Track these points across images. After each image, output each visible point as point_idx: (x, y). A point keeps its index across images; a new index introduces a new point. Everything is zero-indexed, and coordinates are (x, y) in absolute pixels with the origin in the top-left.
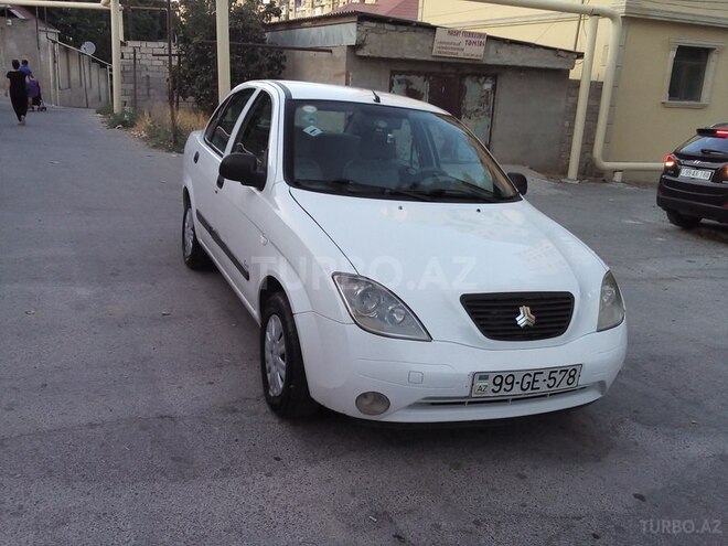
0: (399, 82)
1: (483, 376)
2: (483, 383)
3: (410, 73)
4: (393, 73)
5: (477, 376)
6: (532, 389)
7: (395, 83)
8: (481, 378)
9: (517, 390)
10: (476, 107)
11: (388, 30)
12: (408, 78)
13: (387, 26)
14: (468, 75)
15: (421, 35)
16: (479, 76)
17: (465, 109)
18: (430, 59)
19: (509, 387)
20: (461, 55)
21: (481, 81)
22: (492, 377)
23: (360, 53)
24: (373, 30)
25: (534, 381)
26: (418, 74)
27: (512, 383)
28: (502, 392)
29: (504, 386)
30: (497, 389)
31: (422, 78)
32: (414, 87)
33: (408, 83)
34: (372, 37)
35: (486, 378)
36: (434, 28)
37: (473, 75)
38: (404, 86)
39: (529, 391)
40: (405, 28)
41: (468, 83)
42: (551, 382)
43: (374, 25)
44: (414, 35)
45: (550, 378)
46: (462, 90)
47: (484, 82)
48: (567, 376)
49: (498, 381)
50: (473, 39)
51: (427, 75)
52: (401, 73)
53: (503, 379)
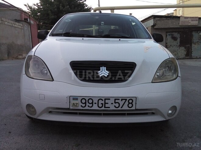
0: (169, 35)
1: (75, 98)
2: (75, 102)
3: (173, 32)
4: (167, 32)
5: (71, 98)
6: (105, 107)
7: (168, 35)
8: (74, 99)
9: (95, 107)
10: (197, 41)
11: (164, 20)
12: (172, 33)
13: (163, 18)
14: (193, 31)
15: (175, 20)
16: (198, 31)
17: (193, 42)
18: (179, 27)
19: (91, 105)
20: (189, 24)
21: (198, 32)
22: (80, 99)
23: (155, 27)
24: (159, 20)
25: (105, 103)
26: (176, 32)
27: (92, 103)
28: (87, 108)
29: (87, 104)
30: (84, 105)
31: (177, 33)
32: (174, 36)
33: (172, 35)
34: (159, 22)
35: (77, 99)
36: (179, 17)
37: (195, 31)
38: (171, 36)
39: (103, 108)
40: (169, 18)
41: (194, 33)
42: (117, 105)
43: (159, 19)
44: (172, 20)
45: (115, 103)
46: (192, 36)
47: (200, 32)
48: (127, 103)
49: (84, 101)
50: (193, 19)
51: (178, 32)
52: (169, 32)
53: (86, 100)
